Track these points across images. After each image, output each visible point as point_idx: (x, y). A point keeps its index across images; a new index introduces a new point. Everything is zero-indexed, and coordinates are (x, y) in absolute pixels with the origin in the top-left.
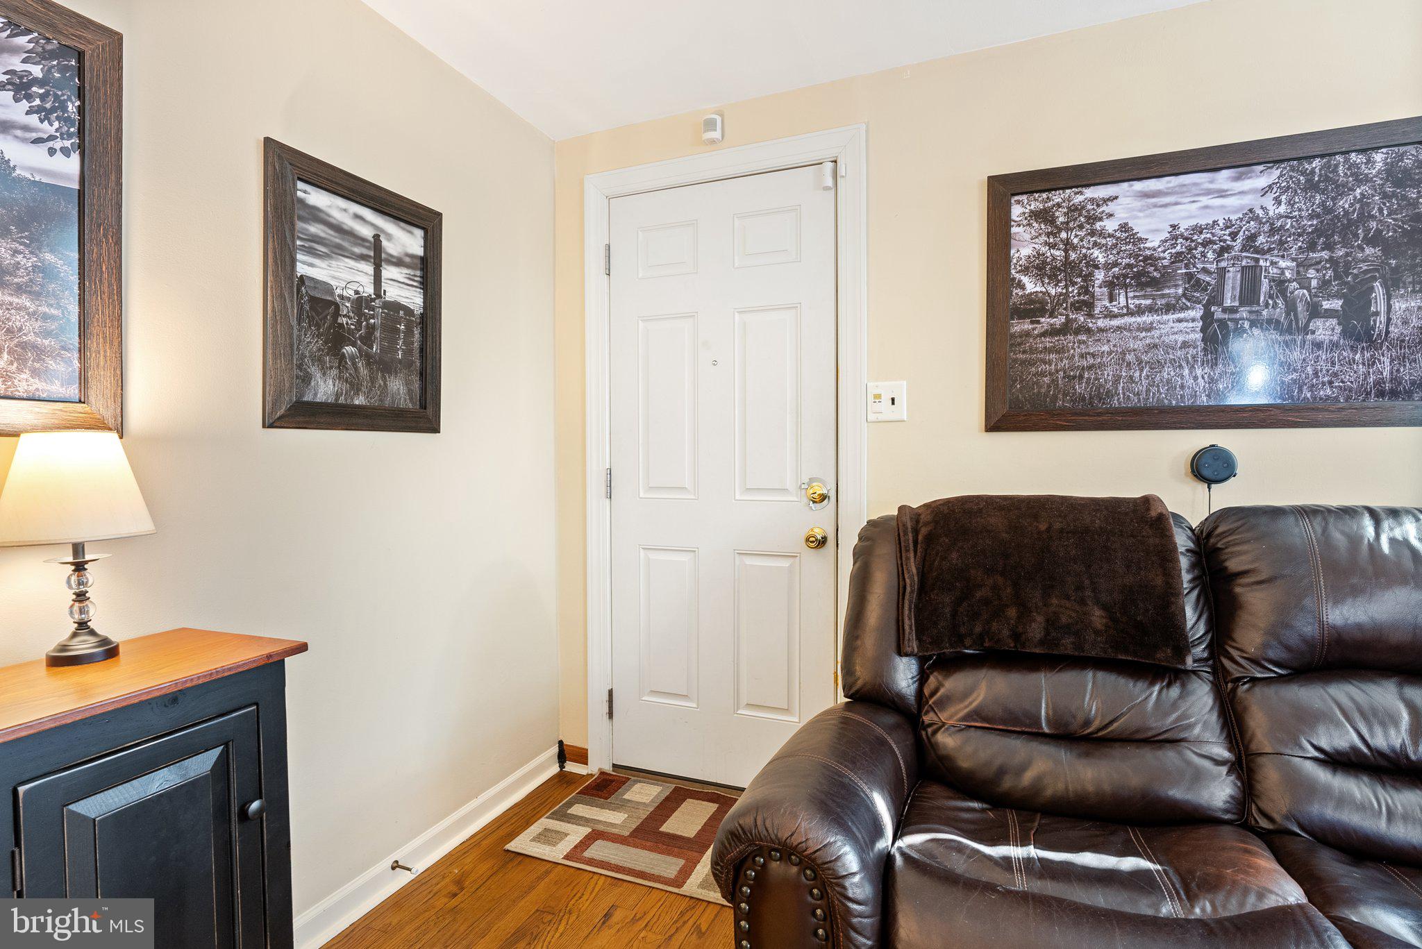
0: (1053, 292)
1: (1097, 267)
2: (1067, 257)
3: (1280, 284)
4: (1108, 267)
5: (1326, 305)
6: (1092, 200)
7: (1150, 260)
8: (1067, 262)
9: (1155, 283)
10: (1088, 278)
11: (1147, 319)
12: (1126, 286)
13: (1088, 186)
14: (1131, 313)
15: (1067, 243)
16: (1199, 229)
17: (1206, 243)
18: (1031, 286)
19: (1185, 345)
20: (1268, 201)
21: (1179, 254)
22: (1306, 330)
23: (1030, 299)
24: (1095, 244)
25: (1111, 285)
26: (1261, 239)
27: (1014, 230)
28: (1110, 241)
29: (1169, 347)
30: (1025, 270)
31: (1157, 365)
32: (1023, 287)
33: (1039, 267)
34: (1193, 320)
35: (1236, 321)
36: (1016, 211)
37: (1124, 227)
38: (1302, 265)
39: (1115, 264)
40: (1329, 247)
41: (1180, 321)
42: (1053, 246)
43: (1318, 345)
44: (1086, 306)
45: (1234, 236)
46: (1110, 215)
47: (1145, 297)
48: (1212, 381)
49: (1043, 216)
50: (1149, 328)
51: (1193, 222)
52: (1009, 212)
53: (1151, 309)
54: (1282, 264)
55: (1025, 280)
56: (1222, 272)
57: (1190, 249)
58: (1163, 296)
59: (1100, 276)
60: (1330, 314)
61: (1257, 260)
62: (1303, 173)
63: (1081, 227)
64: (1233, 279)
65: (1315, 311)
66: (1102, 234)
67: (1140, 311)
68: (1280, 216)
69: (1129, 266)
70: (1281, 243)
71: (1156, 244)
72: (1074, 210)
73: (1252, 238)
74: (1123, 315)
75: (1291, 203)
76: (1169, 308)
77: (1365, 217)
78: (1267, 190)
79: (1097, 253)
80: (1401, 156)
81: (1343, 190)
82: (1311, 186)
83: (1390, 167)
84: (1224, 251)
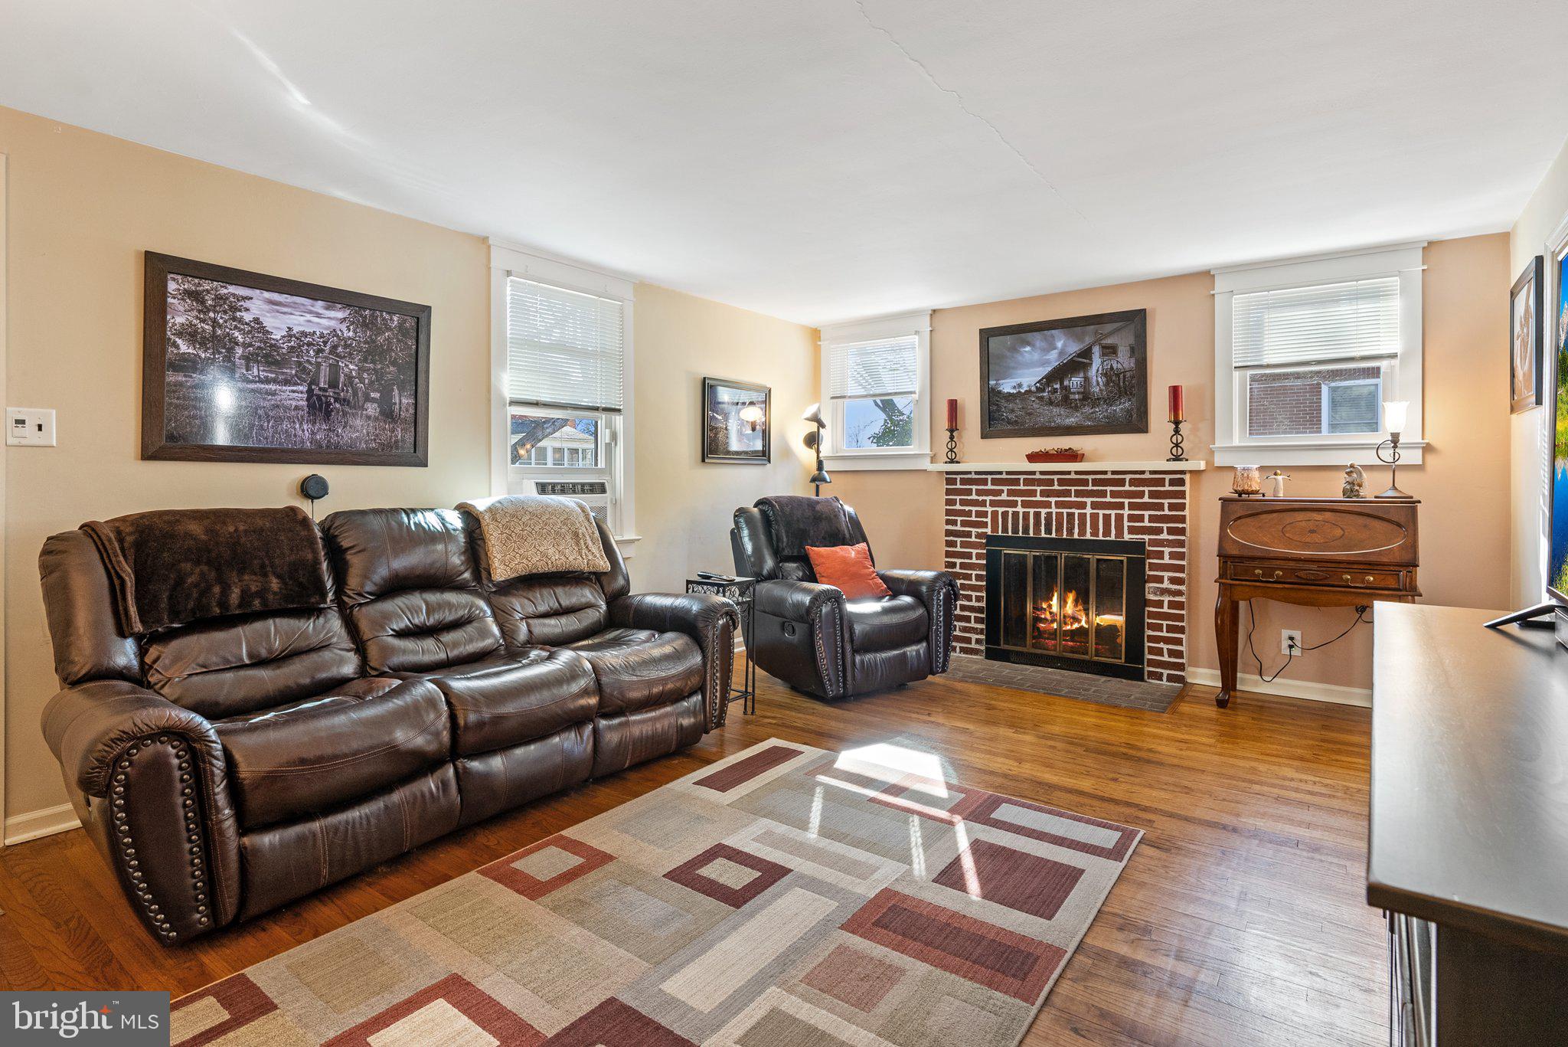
0: (203, 356)
1: (237, 344)
2: (214, 331)
3: (349, 377)
4: (245, 345)
5: (373, 395)
6: (234, 295)
7: (274, 347)
8: (214, 336)
9: (276, 363)
10: (231, 350)
11: (272, 387)
12: (258, 362)
13: (232, 284)
14: (261, 381)
15: (214, 321)
16: (304, 334)
17: (309, 344)
18: (184, 347)
19: (297, 408)
20: (344, 327)
21: (293, 347)
22: (363, 408)
23: (184, 357)
24: (236, 327)
25: (247, 359)
26: (340, 349)
27: (170, 300)
28: (247, 328)
29: (287, 408)
30: (180, 334)
31: (279, 420)
32: (177, 347)
33: (191, 334)
34: (302, 392)
35: (326, 397)
36: (172, 286)
37: (257, 320)
38: (361, 370)
39: (250, 345)
40: (373, 362)
41: (294, 391)
42: (203, 321)
43: (369, 417)
45: (325, 343)
46: (247, 310)
47: (271, 372)
48: (313, 433)
49: (195, 296)
50: (274, 393)
51: (302, 329)
52: (166, 286)
53: (275, 381)
54: (351, 367)
55: (179, 341)
56: (318, 365)
57: (300, 346)
58: (283, 373)
59: (239, 351)
60: (374, 400)
61: (338, 362)
62: (361, 316)
63: (225, 312)
64: (324, 371)
65: (368, 399)
66: (241, 320)
67: (267, 381)
68: (349, 338)
69: (259, 348)
70: (351, 354)
71: (279, 337)
72: (219, 298)
73: (335, 347)
74: (256, 382)
75: (355, 332)
76: (287, 382)
77: (390, 350)
78: (343, 320)
79: (237, 334)
80: (405, 321)
81: (380, 332)
82: (365, 325)
83: (401, 326)
84: (319, 351)
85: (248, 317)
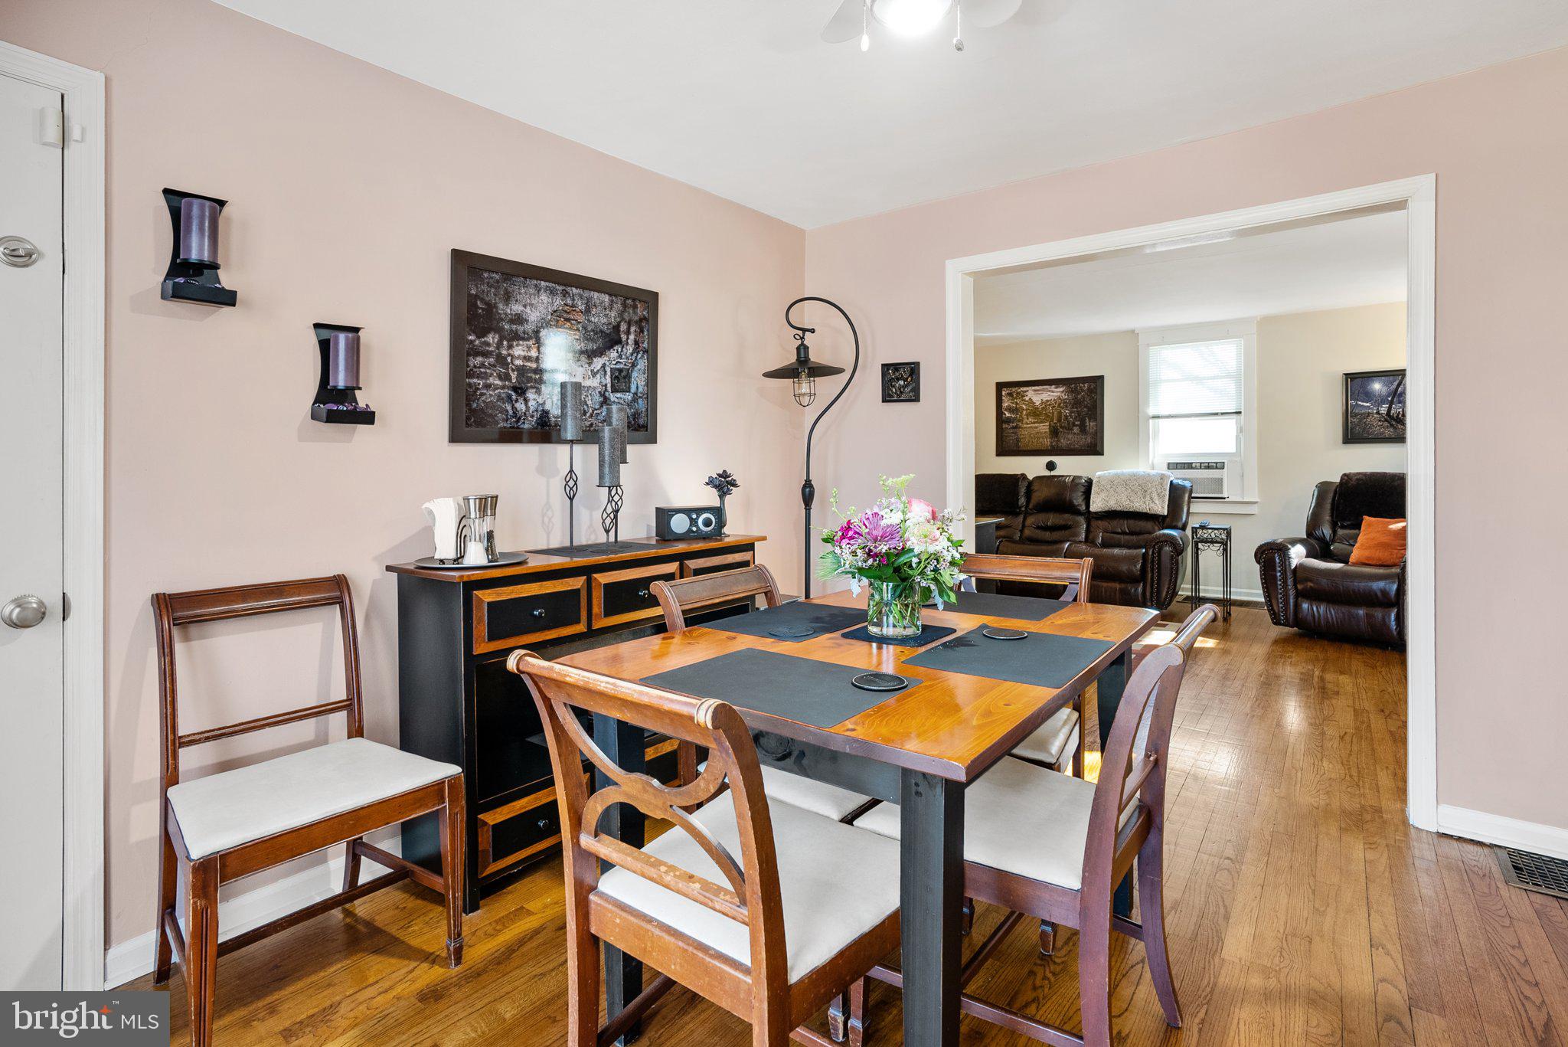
0: (1013, 417)
1: (1024, 410)
3: (1066, 416)
4: (1026, 410)
5: (1076, 423)
6: (1022, 391)
7: (1037, 408)
8: (1016, 408)
9: (1038, 415)
10: (1021, 413)
11: (1036, 425)
12: (1031, 416)
13: (1021, 387)
14: (1032, 423)
15: (1016, 402)
16: (1047, 401)
17: (1050, 405)
18: (1008, 415)
19: (1045, 432)
20: (1063, 394)
21: (1043, 408)
22: (1072, 430)
23: (1008, 418)
24: (1023, 403)
25: (1027, 415)
26: (1062, 405)
27: (1003, 398)
28: (1027, 403)
29: (1042, 433)
30: (1006, 410)
31: (1038, 438)
32: (1005, 415)
33: (1009, 409)
34: (1047, 426)
35: (1057, 427)
36: (1003, 393)
37: (1030, 399)
38: (1071, 412)
39: (1028, 410)
40: (1076, 408)
41: (1044, 426)
42: (1013, 403)
43: (1075, 434)
44: (1021, 421)
45: (1056, 403)
46: (1027, 396)
47: (1035, 419)
48: (1051, 443)
49: (1010, 394)
50: (1037, 428)
51: (1046, 399)
53: (1037, 422)
54: (1067, 412)
55: (1006, 413)
56: (1053, 413)
57: (1046, 407)
58: (1039, 419)
59: (1025, 412)
60: (1077, 425)
61: (1061, 411)
62: (1070, 388)
63: (1020, 399)
64: (1056, 414)
65: (1074, 425)
66: (1025, 400)
67: (1034, 423)
68: (1066, 399)
69: (1031, 410)
70: (1066, 406)
71: (1038, 404)
72: (1018, 393)
73: (1060, 404)
74: (1030, 424)
75: (1068, 396)
76: (1042, 422)
77: (1084, 400)
78: (1062, 392)
79: (1024, 406)
80: (1090, 386)
81: (1079, 393)
82: (1072, 392)
83: (1089, 388)
84: (1054, 407)
85: (1027, 398)
